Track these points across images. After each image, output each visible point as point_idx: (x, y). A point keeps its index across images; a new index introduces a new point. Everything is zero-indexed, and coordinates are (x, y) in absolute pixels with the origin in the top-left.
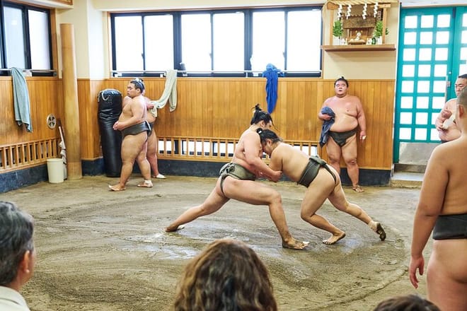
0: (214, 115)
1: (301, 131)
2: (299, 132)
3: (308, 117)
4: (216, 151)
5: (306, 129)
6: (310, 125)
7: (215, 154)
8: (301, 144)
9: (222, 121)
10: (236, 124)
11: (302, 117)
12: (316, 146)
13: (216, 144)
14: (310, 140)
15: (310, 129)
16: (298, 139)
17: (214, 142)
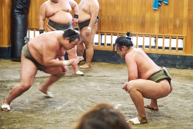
0: (102, 13)
1: (171, 27)
2: (169, 28)
3: (176, 16)
4: (103, 42)
5: (175, 26)
6: (178, 22)
7: (103, 44)
8: (170, 37)
9: (108, 18)
10: (120, 21)
11: (172, 16)
12: (182, 39)
13: (103, 36)
14: (177, 34)
15: (178, 25)
16: (168, 33)
17: (102, 35)
